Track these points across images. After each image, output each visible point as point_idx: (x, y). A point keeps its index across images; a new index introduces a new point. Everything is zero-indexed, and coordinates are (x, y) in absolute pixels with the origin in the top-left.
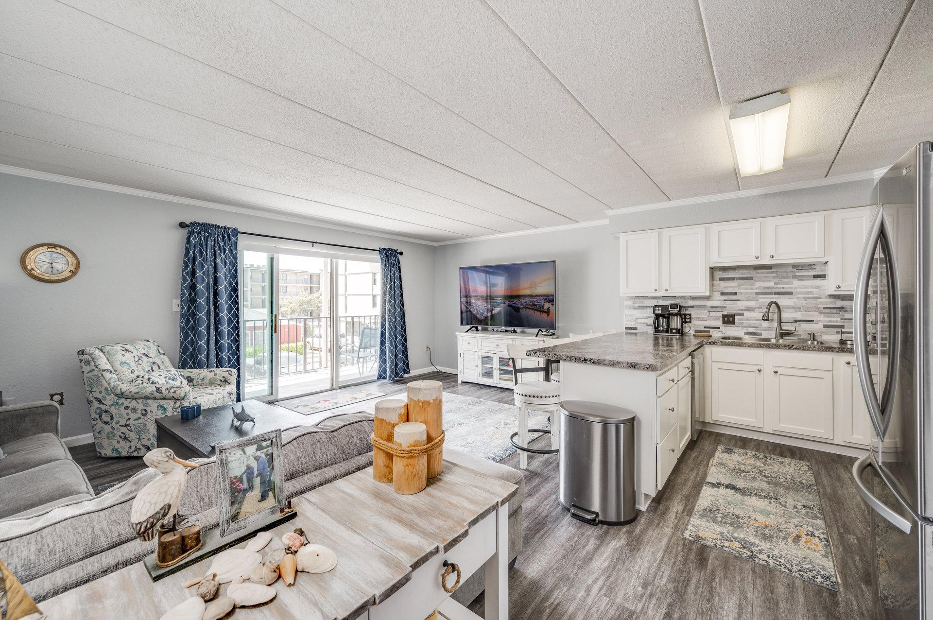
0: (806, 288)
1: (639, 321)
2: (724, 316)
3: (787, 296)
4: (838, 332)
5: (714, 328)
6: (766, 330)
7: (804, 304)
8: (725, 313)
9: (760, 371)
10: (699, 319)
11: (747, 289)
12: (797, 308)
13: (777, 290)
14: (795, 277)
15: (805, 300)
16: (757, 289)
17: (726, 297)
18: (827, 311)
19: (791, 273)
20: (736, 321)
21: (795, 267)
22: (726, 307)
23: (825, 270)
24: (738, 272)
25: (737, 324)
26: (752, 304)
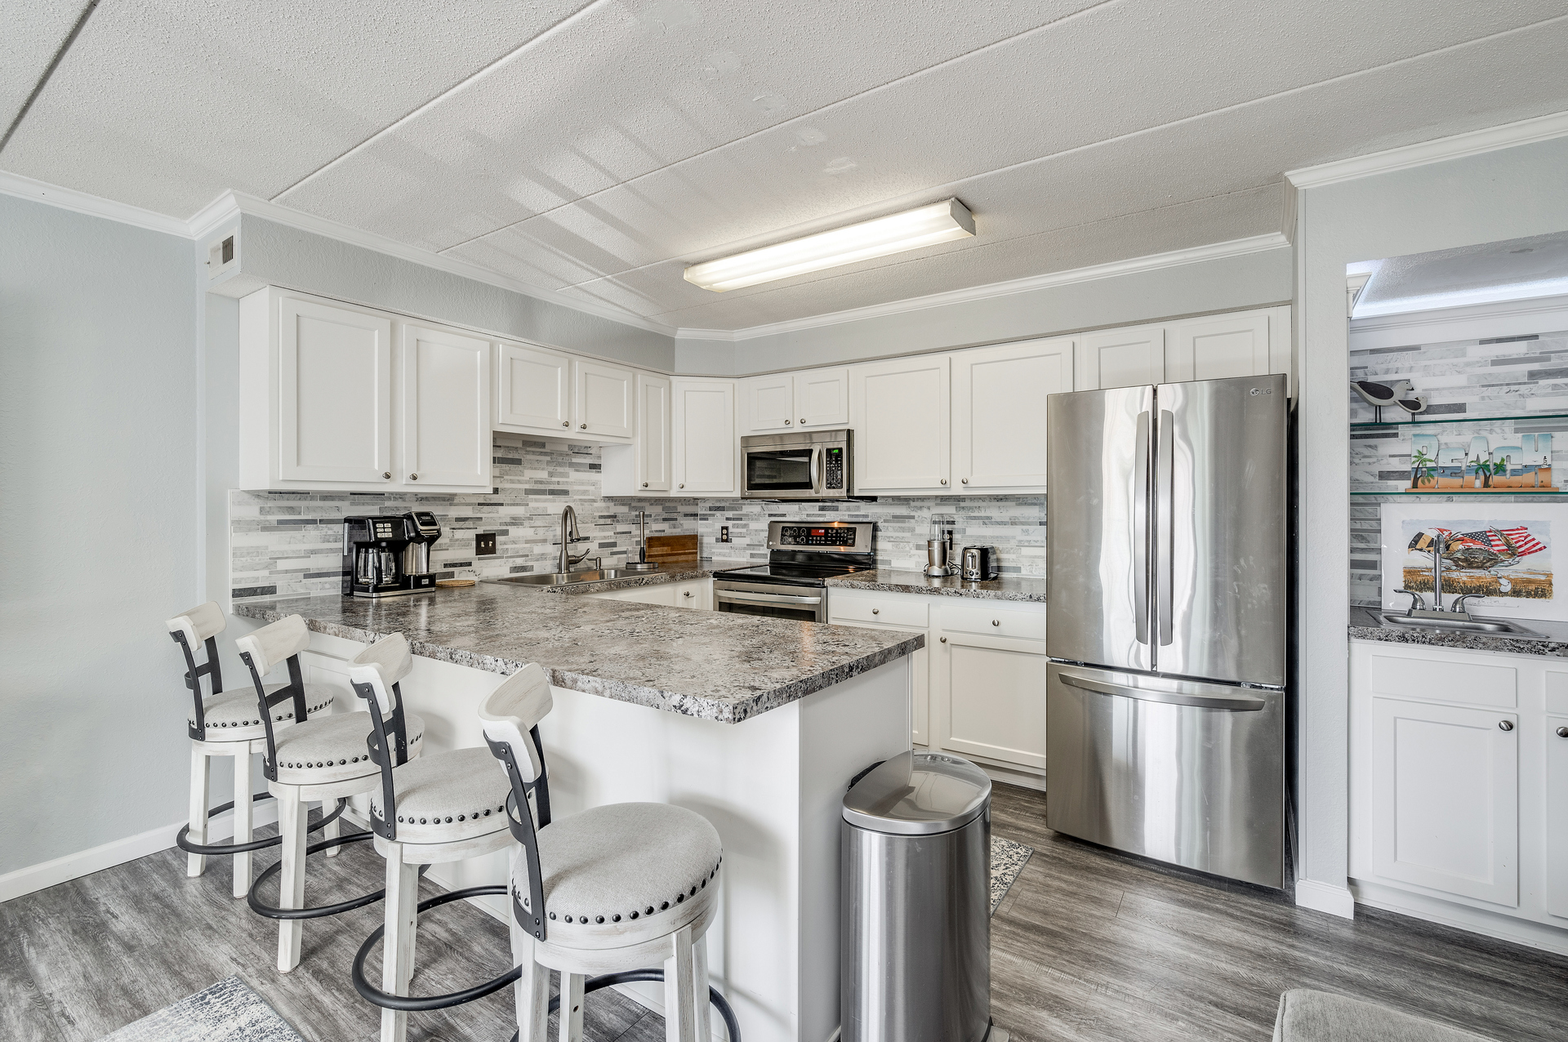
0: (583, 484)
1: (282, 565)
2: (479, 538)
3: (563, 498)
4: (613, 554)
5: (461, 565)
6: (538, 560)
7: (581, 511)
8: (480, 531)
11: (512, 482)
13: (552, 487)
14: (571, 465)
15: (582, 505)
16: (527, 482)
17: (481, 498)
18: (602, 521)
19: (567, 458)
20: (498, 546)
21: (571, 447)
22: (481, 518)
23: (600, 457)
24: (500, 447)
25: (498, 553)
26: (519, 511)
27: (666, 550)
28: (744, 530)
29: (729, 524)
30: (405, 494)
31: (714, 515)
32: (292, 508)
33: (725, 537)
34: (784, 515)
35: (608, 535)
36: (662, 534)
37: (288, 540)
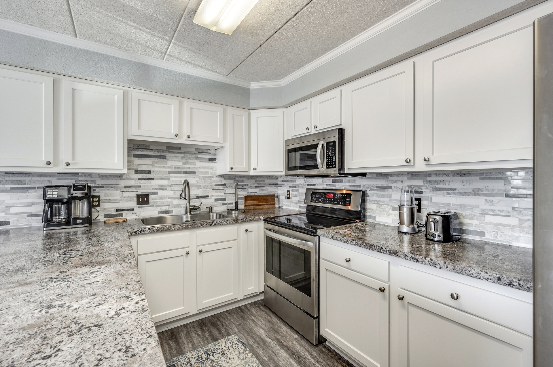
0: (205, 168)
1: (13, 210)
2: (138, 196)
3: (192, 176)
4: (223, 204)
5: (127, 210)
6: (176, 208)
7: (203, 183)
8: (140, 193)
9: (187, 253)
10: (110, 201)
11: (160, 167)
12: (199, 186)
13: (185, 170)
14: (197, 159)
15: (204, 179)
16: (169, 168)
17: (140, 176)
18: (217, 187)
19: (195, 155)
20: (151, 200)
21: (197, 150)
22: (140, 186)
23: (215, 155)
24: (152, 149)
25: (151, 204)
26: (164, 182)
27: (255, 202)
28: (296, 193)
29: (290, 189)
30: (92, 174)
31: (284, 185)
32: (20, 181)
33: (288, 196)
34: (315, 185)
35: (221, 194)
36: (255, 194)
37: (18, 197)
